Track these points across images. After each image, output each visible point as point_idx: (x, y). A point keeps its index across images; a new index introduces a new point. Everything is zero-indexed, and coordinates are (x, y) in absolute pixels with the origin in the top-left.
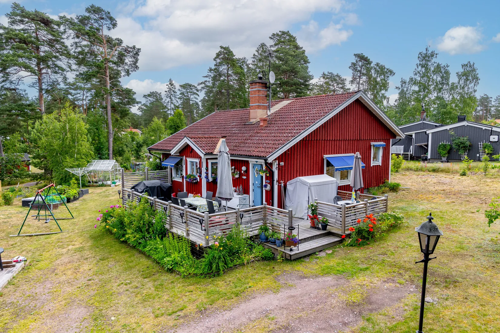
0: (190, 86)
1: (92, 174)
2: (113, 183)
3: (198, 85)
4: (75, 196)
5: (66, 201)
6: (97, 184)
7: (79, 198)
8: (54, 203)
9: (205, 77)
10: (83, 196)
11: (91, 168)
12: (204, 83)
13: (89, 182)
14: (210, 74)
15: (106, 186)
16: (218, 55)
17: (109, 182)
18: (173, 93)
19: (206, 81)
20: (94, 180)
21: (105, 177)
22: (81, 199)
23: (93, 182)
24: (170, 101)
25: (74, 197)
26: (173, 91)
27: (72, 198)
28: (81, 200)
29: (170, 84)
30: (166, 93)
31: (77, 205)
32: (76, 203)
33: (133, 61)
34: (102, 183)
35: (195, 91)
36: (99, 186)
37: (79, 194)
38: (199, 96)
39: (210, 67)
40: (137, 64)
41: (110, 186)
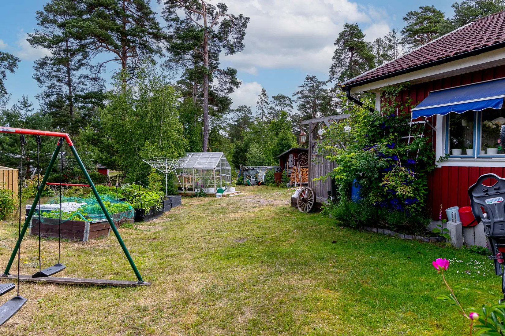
0: (283, 97)
1: (185, 175)
2: (220, 191)
3: (293, 96)
4: (155, 206)
5: (133, 215)
6: (192, 192)
7: (163, 211)
8: (93, 221)
9: (302, 86)
10: (170, 209)
11: (184, 165)
12: (301, 93)
13: (180, 189)
14: (307, 83)
15: (206, 195)
16: (342, 35)
17: (212, 190)
18: (265, 104)
19: (303, 91)
20: (188, 185)
21: (206, 180)
22: (166, 213)
23: (185, 188)
24: (262, 114)
25: (153, 209)
26: (266, 102)
27: (148, 209)
28: (168, 218)
29: (263, 94)
30: (258, 104)
31: (158, 228)
32: (155, 224)
33: (238, 38)
34: (201, 190)
35: (289, 103)
36: (196, 195)
37: (163, 203)
38: (293, 108)
39: (308, 75)
40: (243, 42)
41: (214, 196)
